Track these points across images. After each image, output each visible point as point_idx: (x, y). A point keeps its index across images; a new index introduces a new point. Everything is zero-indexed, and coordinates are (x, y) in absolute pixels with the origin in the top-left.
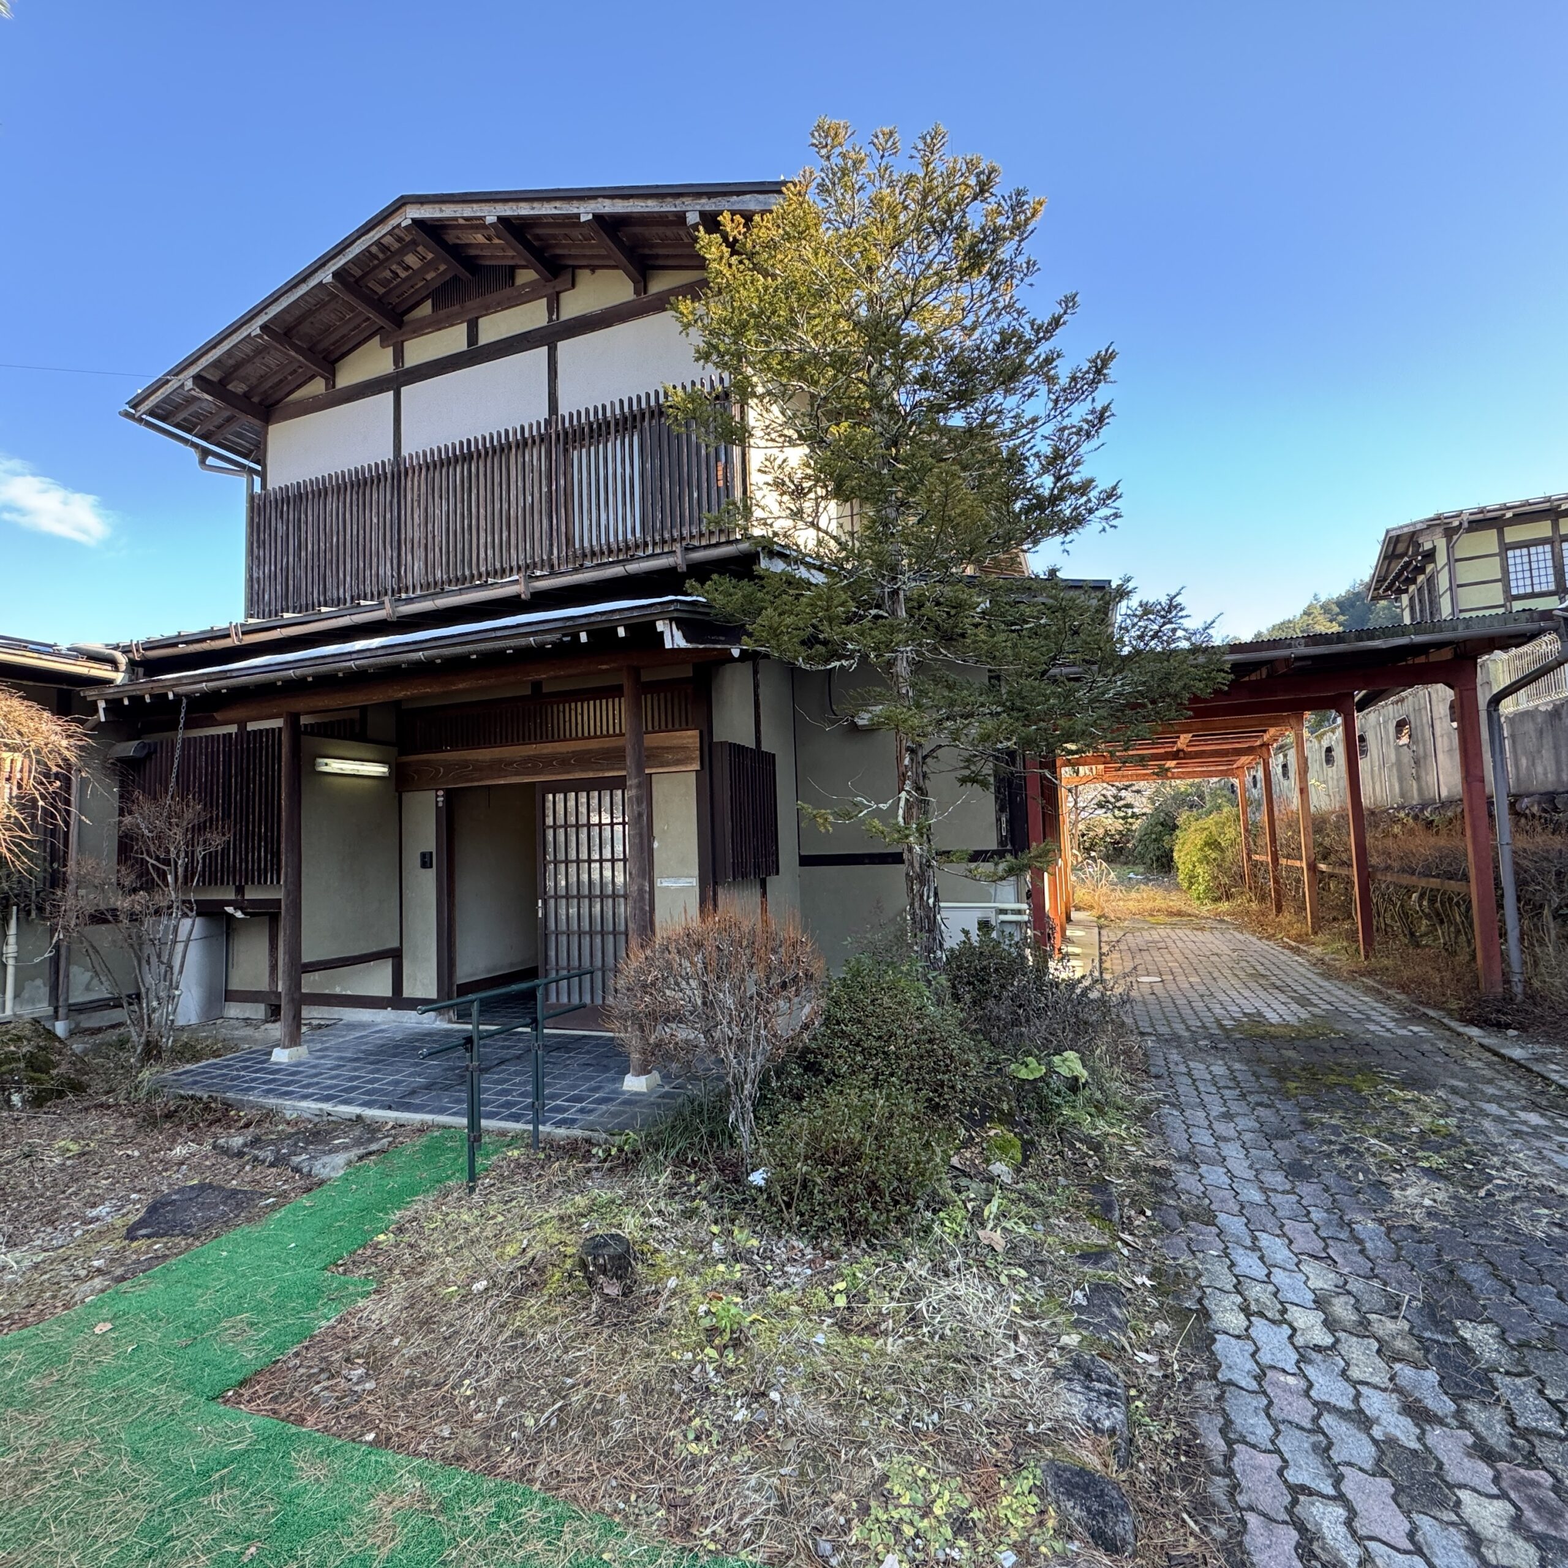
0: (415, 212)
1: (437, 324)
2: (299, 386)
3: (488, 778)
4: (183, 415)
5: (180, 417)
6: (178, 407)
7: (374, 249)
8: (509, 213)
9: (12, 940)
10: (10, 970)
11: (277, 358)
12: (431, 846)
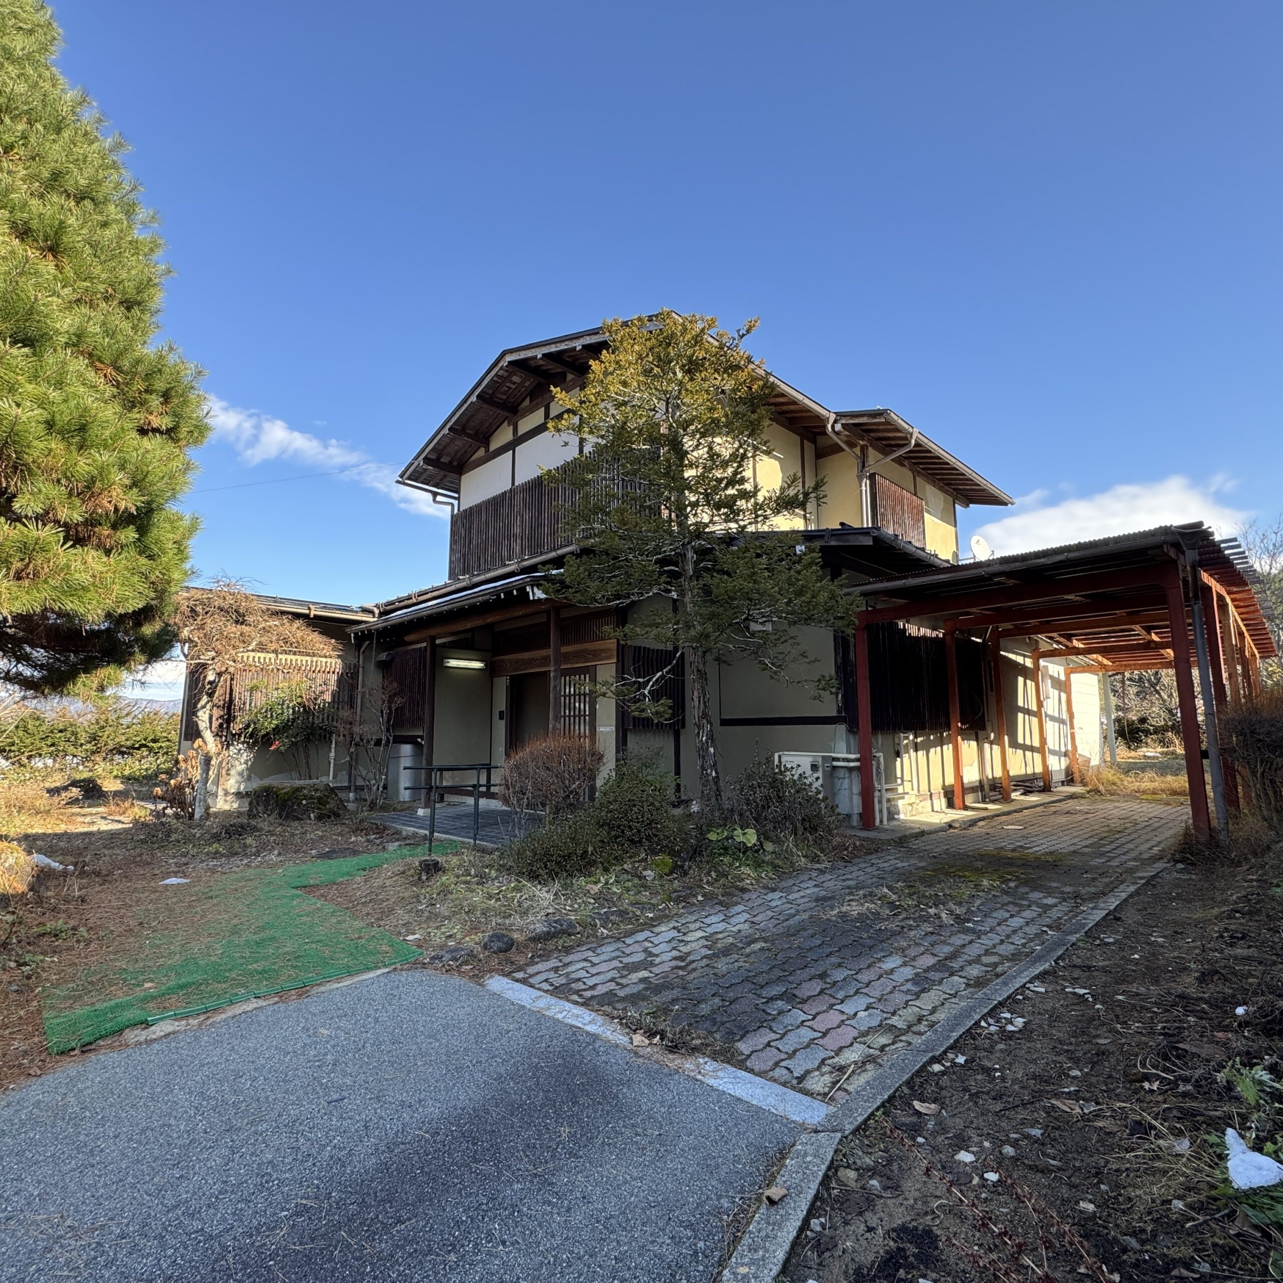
0: (509, 358)
1: (531, 410)
2: (475, 452)
3: (526, 669)
4: (424, 477)
5: (421, 479)
6: (421, 474)
7: (495, 379)
8: (547, 351)
9: (333, 750)
10: (332, 765)
11: (460, 442)
12: (503, 708)
